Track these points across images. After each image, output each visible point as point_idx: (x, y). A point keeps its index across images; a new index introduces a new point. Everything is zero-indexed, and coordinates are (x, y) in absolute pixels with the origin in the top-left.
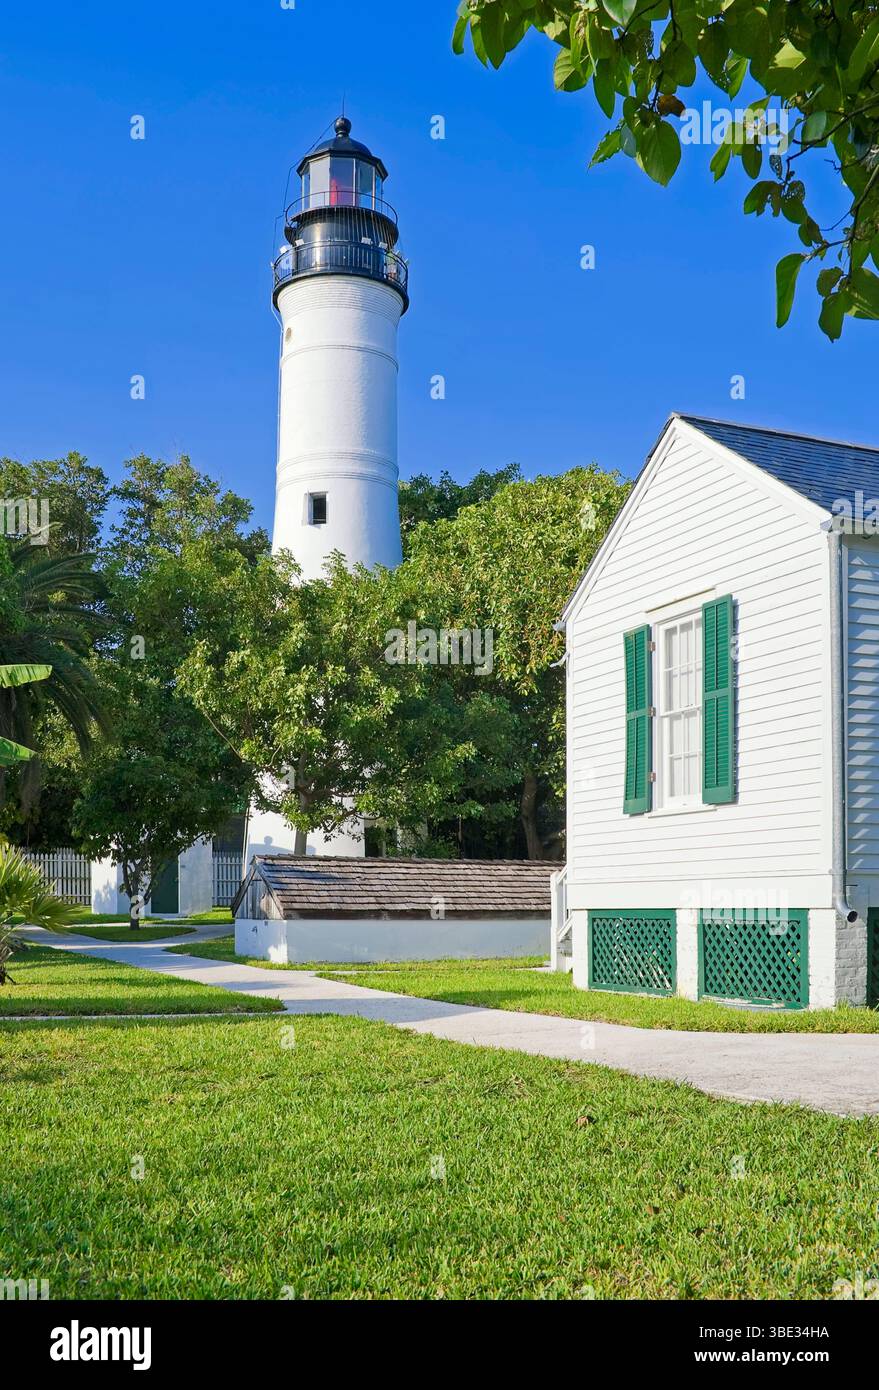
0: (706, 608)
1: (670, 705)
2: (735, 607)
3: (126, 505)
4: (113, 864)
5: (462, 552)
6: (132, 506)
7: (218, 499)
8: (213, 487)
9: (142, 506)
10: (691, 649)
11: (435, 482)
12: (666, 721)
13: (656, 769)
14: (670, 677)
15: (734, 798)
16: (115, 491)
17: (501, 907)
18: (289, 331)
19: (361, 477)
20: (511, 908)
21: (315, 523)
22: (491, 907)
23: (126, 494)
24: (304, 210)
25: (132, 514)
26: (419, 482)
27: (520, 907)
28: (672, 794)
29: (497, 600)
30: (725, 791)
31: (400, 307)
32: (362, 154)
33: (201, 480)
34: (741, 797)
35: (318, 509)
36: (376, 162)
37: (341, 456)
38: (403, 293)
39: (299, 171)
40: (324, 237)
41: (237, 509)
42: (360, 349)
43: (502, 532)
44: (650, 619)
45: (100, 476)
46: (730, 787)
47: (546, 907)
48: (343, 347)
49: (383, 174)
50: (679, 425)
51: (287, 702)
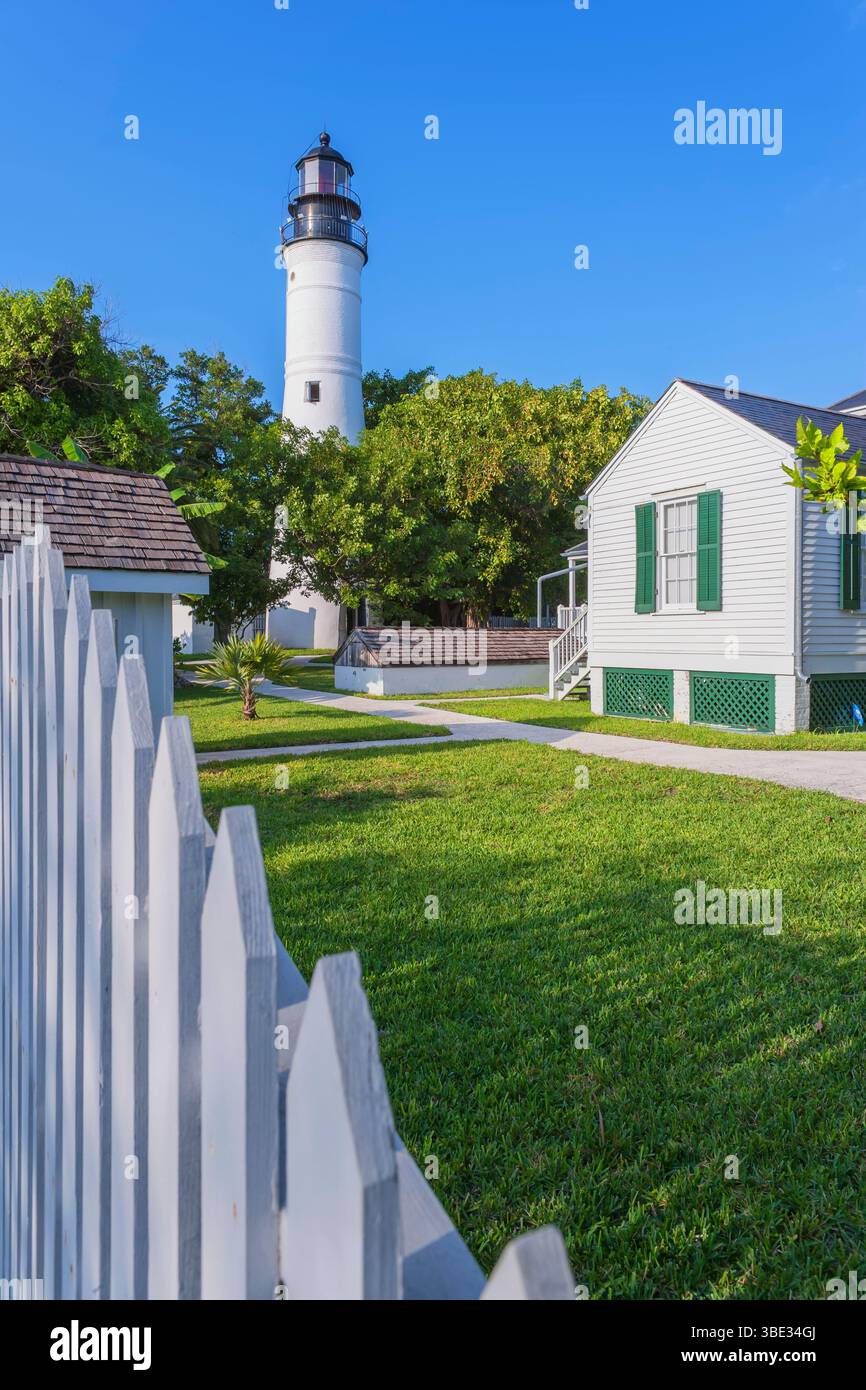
0: (700, 496)
1: (666, 552)
2: (721, 496)
3: (180, 382)
4: (211, 625)
5: (413, 424)
6: (183, 383)
7: (243, 381)
8: (240, 373)
9: (189, 382)
10: (688, 518)
11: (381, 377)
12: (664, 559)
13: (658, 587)
14: (666, 533)
15: (719, 609)
16: (171, 372)
18: (293, 275)
19: (341, 372)
21: (311, 401)
23: (179, 374)
24: (300, 195)
25: (182, 388)
26: (371, 376)
28: (667, 602)
30: (712, 604)
31: (363, 262)
32: (338, 158)
33: (232, 368)
34: (725, 608)
35: (314, 392)
36: (347, 165)
37: (330, 358)
38: (363, 251)
39: (297, 167)
40: (315, 213)
41: (256, 388)
42: (340, 289)
43: (438, 414)
44: (655, 499)
45: (162, 362)
46: (718, 602)
47: (546, 656)
48: (330, 287)
49: (351, 173)
50: (678, 384)
51: (352, 528)
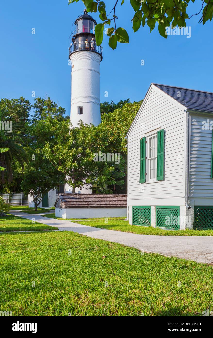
0: (158, 133)
1: (150, 157)
2: (165, 132)
3: (35, 110)
5: (114, 120)
6: (37, 110)
7: (57, 108)
8: (56, 105)
9: (39, 110)
10: (155, 142)
11: (110, 103)
12: (149, 160)
13: (147, 172)
14: (150, 150)
15: (164, 179)
16: (32, 106)
17: (117, 205)
18: (73, 65)
19: (91, 102)
20: (119, 205)
21: (80, 114)
22: (115, 205)
23: (35, 107)
24: (76, 34)
25: (36, 112)
26: (105, 103)
27: (122, 205)
28: (151, 178)
29: (121, 132)
31: (100, 59)
32: (90, 19)
33: (53, 103)
34: (166, 179)
35: (81, 110)
36: (94, 21)
37: (86, 97)
38: (101, 55)
39: (75, 23)
40: (81, 41)
41: (62, 110)
42: (90, 70)
43: (124, 115)
44: (146, 136)
45: (28, 102)
46: (162, 177)
47: (126, 205)
48: (86, 69)
49: (96, 23)
50: (153, 86)
51: (68, 157)
